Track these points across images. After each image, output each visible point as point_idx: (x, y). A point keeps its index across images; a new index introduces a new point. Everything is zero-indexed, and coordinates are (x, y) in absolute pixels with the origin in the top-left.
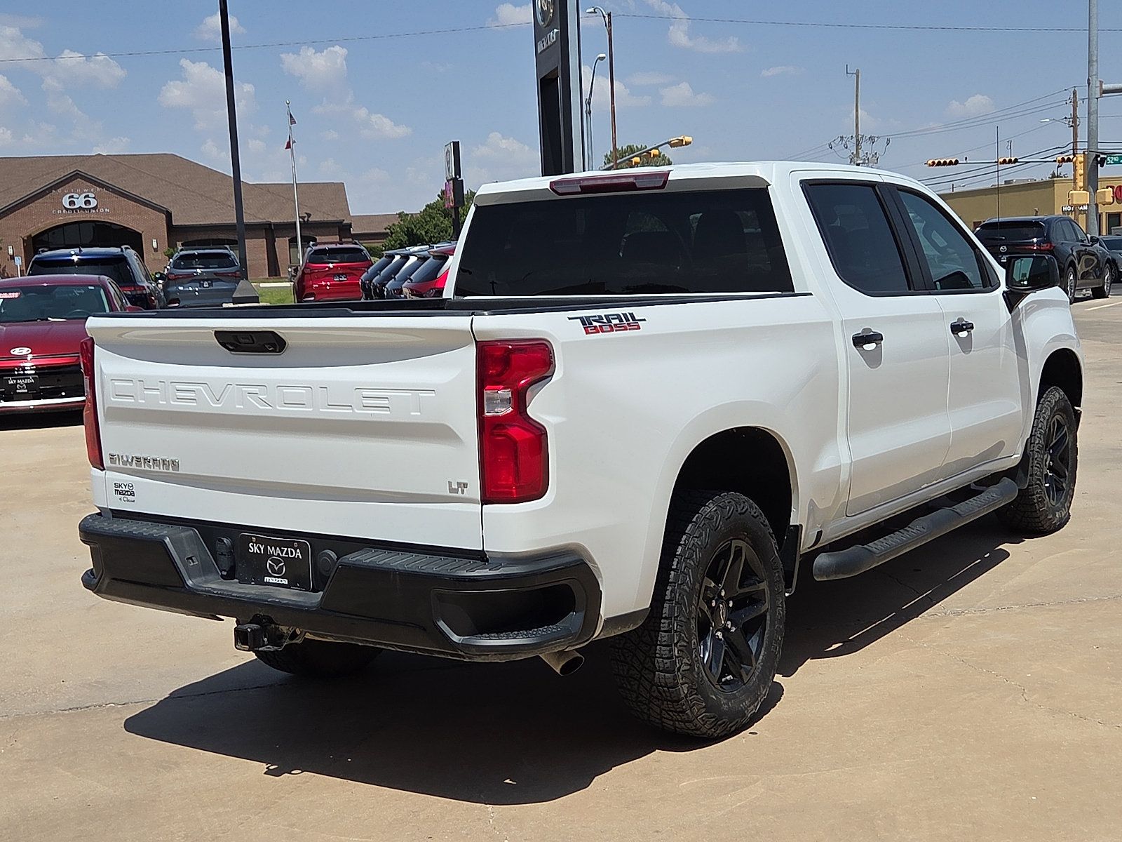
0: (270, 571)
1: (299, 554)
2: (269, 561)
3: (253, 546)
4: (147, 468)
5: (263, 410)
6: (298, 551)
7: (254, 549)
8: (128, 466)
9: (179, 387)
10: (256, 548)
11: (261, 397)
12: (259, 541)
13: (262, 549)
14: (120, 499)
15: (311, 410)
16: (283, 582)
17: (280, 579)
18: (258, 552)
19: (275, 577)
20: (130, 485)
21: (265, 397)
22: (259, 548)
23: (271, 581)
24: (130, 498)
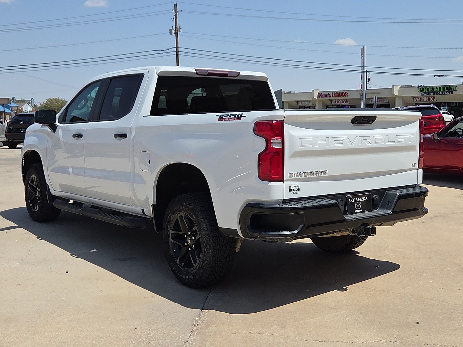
0: (356, 208)
1: (367, 199)
2: (356, 204)
3: (350, 200)
4: (310, 176)
5: (369, 145)
6: (366, 197)
7: (351, 201)
8: (300, 177)
9: (335, 139)
10: (351, 200)
11: (368, 140)
12: (353, 197)
13: (354, 200)
14: (292, 193)
15: (384, 144)
16: (361, 211)
17: (359, 210)
18: (352, 202)
19: (358, 210)
20: (298, 186)
21: (369, 140)
22: (353, 200)
23: (357, 212)
24: (297, 192)
